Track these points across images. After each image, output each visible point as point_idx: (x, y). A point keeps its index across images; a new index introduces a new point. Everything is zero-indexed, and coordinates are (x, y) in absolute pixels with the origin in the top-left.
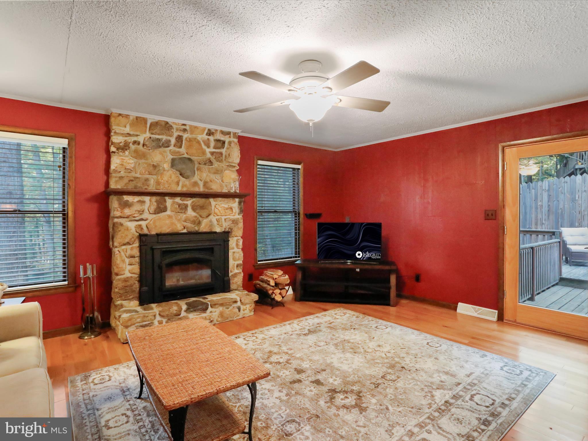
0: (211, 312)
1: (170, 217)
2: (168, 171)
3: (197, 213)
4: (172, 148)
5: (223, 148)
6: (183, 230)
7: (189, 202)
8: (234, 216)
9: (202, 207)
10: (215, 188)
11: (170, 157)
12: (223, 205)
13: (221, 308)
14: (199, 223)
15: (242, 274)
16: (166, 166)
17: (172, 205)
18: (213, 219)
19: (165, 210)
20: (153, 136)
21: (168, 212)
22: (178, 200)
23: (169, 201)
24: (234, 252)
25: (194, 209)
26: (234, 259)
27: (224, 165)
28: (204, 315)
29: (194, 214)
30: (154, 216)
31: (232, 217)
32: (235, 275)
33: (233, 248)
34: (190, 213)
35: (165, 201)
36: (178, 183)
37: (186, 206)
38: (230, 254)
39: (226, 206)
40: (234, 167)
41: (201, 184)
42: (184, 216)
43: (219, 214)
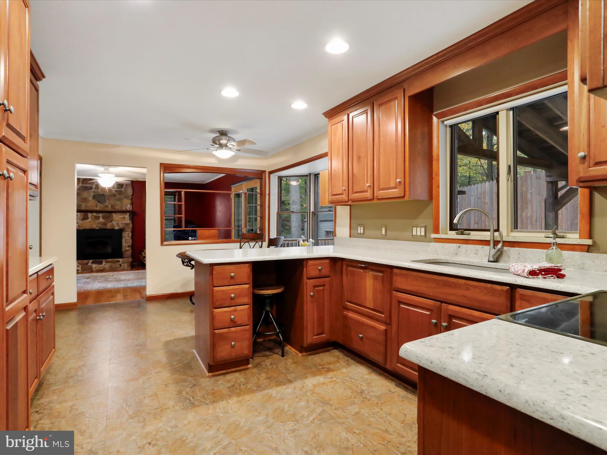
0: (104, 265)
1: (89, 221)
2: (92, 200)
3: (105, 220)
4: (93, 190)
5: (122, 188)
6: (96, 228)
7: (101, 215)
8: (126, 221)
9: (108, 217)
10: (118, 208)
11: (92, 194)
12: (120, 216)
13: (110, 264)
14: (106, 225)
15: (131, 251)
16: (91, 198)
17: (91, 217)
18: (115, 223)
19: (87, 218)
20: (84, 185)
21: (89, 220)
22: (95, 214)
23: (90, 215)
24: (126, 239)
25: (103, 218)
26: (126, 243)
27: (123, 196)
28: (100, 266)
29: (103, 220)
30: (82, 221)
31: (125, 222)
32: (127, 251)
33: (125, 237)
34: (101, 220)
35: (88, 215)
36: (97, 206)
37: (99, 217)
38: (123, 240)
39: (122, 217)
40: (129, 197)
41: (110, 206)
42: (98, 221)
43: (117, 220)
